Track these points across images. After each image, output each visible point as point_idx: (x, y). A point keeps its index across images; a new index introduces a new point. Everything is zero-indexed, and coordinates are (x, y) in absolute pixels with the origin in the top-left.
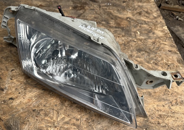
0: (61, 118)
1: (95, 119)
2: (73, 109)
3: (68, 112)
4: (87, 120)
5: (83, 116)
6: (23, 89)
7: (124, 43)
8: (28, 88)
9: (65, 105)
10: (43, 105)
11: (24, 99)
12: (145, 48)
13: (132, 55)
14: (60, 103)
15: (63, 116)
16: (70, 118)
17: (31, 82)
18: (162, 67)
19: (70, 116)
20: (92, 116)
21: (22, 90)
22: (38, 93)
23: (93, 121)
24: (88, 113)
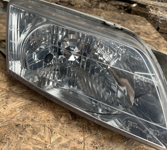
3: (66, 131)
6: (5, 98)
10: (30, 119)
14: (54, 118)
15: (59, 136)
17: (16, 90)
20: (100, 139)
22: (24, 103)
24: (93, 135)
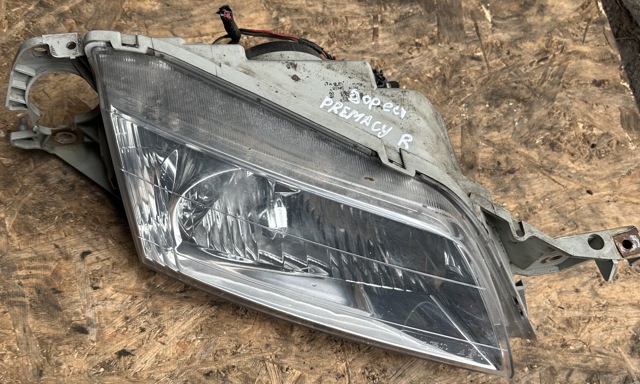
0: (294, 379)
1: (387, 365)
2: (320, 348)
3: (308, 360)
4: (367, 373)
5: (354, 364)
6: (151, 315)
7: (440, 74)
8: (165, 309)
9: (293, 341)
10: (229, 352)
11: (164, 347)
12: (514, 85)
13: (474, 123)
14: (278, 336)
15: (299, 373)
16: (318, 376)
17: (166, 285)
18: (573, 155)
19: (318, 370)
20: (378, 358)
21: (146, 317)
22: (201, 317)
23: (384, 371)
24: (364, 352)
